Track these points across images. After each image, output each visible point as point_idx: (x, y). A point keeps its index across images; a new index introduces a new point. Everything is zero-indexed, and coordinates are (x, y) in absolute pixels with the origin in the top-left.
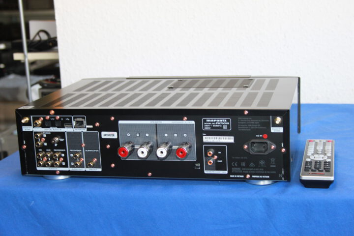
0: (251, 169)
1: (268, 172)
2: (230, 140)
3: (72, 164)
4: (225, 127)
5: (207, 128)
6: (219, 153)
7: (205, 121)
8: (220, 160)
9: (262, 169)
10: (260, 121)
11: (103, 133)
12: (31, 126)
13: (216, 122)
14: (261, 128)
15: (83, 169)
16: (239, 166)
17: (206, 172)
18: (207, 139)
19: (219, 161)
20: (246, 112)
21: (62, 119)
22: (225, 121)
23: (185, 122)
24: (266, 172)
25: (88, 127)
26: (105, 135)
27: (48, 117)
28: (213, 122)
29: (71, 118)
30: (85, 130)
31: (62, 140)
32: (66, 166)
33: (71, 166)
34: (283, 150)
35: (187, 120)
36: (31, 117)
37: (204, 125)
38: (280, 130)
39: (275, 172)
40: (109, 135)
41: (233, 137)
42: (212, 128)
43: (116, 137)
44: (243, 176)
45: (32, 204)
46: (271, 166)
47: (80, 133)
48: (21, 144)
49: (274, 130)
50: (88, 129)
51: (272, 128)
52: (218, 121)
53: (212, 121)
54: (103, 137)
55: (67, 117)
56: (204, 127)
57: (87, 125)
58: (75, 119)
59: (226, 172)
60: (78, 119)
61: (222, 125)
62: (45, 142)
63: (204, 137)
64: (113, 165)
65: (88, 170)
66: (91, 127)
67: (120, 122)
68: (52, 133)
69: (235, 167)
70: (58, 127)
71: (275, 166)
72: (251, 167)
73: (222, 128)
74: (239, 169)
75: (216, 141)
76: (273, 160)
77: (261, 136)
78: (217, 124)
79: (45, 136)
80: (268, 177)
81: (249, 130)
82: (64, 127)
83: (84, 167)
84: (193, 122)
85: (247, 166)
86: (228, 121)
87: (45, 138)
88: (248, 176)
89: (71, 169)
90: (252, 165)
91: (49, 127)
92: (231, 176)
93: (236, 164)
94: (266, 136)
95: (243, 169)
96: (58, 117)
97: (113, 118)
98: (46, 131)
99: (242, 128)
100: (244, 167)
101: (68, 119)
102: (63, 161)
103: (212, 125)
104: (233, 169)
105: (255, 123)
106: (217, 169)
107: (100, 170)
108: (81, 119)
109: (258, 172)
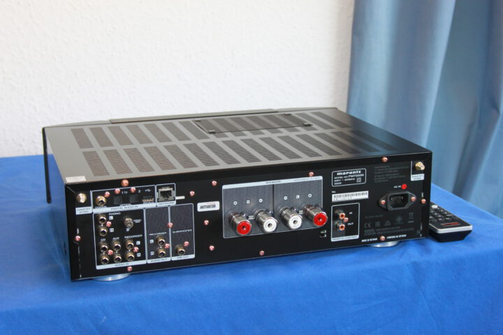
0: (387, 229)
1: (406, 230)
2: (364, 195)
3: (152, 253)
4: (359, 180)
5: (337, 183)
6: (351, 213)
7: (335, 175)
8: (351, 222)
9: (399, 227)
10: (399, 168)
11: (199, 205)
12: (90, 205)
13: (349, 174)
14: (401, 176)
15: (168, 259)
16: (373, 226)
17: (333, 240)
18: (336, 198)
19: (349, 224)
20: (385, 159)
21: (140, 191)
22: (360, 172)
23: (312, 178)
24: (402, 230)
25: (177, 198)
26: (202, 207)
27: (118, 190)
28: (346, 175)
29: (153, 189)
30: (174, 203)
31: (138, 221)
32: (143, 258)
33: (150, 257)
34: (424, 200)
35: (314, 176)
36: (91, 192)
37: (334, 179)
38: (421, 177)
39: (412, 229)
40: (209, 207)
41: (367, 192)
42: (344, 182)
43: (217, 208)
44: (376, 239)
45: (103, 320)
46: (409, 222)
47: (166, 208)
48: (72, 235)
49: (414, 178)
50: (178, 202)
51: (412, 176)
52: (351, 173)
53: (344, 173)
54: (199, 210)
55: (147, 188)
56: (334, 182)
57: (177, 195)
58: (160, 190)
59: (357, 237)
60: (164, 190)
61: (356, 178)
62: (111, 227)
63: (333, 195)
64: (212, 248)
65: (175, 258)
66: (183, 197)
67: (225, 187)
68: (122, 212)
69: (368, 228)
70: (133, 204)
71: (412, 222)
72: (387, 227)
73: (355, 182)
74: (373, 230)
75: (347, 198)
76: (411, 214)
77: (400, 186)
78: (350, 178)
79: (111, 218)
80: (405, 236)
81: (387, 181)
82: (142, 203)
83: (169, 256)
84: (320, 178)
85: (382, 226)
86: (363, 172)
87: (111, 221)
88: (383, 238)
89: (150, 261)
90: (388, 223)
91: (118, 205)
92: (363, 241)
93: (369, 225)
94: (404, 186)
95: (377, 230)
96: (133, 189)
97: (214, 183)
98: (114, 210)
99: (379, 179)
100: (379, 228)
101: (149, 190)
102: (139, 251)
103: (344, 179)
104: (366, 231)
105: (393, 172)
106: (347, 235)
107: (192, 256)
108: (168, 189)
109: (394, 231)
